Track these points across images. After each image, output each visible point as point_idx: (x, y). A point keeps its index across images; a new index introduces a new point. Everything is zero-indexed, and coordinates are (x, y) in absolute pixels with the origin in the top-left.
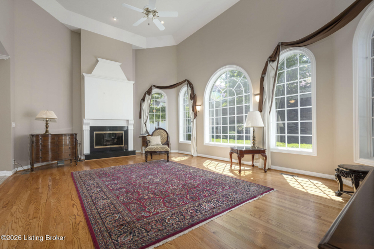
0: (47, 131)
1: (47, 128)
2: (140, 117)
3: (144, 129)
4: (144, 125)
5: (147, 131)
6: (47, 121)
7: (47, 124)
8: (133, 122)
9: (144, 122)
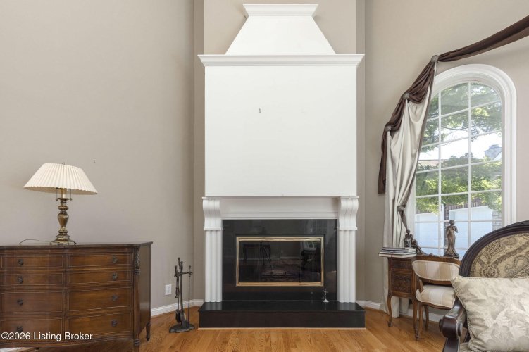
0: (63, 234)
1: (64, 222)
2: (382, 189)
3: (399, 230)
4: (397, 216)
5: (408, 236)
6: (64, 200)
7: (63, 210)
8: (355, 204)
9: (398, 203)
